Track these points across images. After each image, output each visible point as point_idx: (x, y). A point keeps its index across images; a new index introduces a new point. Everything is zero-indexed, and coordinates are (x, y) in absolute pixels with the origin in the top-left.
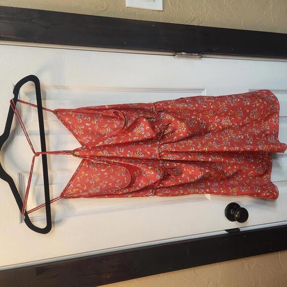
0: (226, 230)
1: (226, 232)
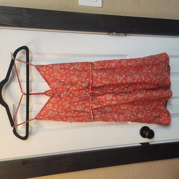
0: (140, 143)
1: (140, 145)
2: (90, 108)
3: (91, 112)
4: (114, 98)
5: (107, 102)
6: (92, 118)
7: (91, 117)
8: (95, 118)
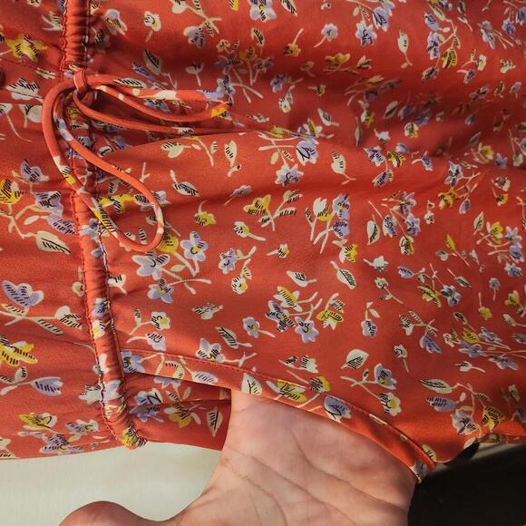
2: (84, 283)
3: (98, 330)
4: (338, 166)
5: (264, 201)
6: (98, 406)
7: (90, 396)
8: (148, 407)
